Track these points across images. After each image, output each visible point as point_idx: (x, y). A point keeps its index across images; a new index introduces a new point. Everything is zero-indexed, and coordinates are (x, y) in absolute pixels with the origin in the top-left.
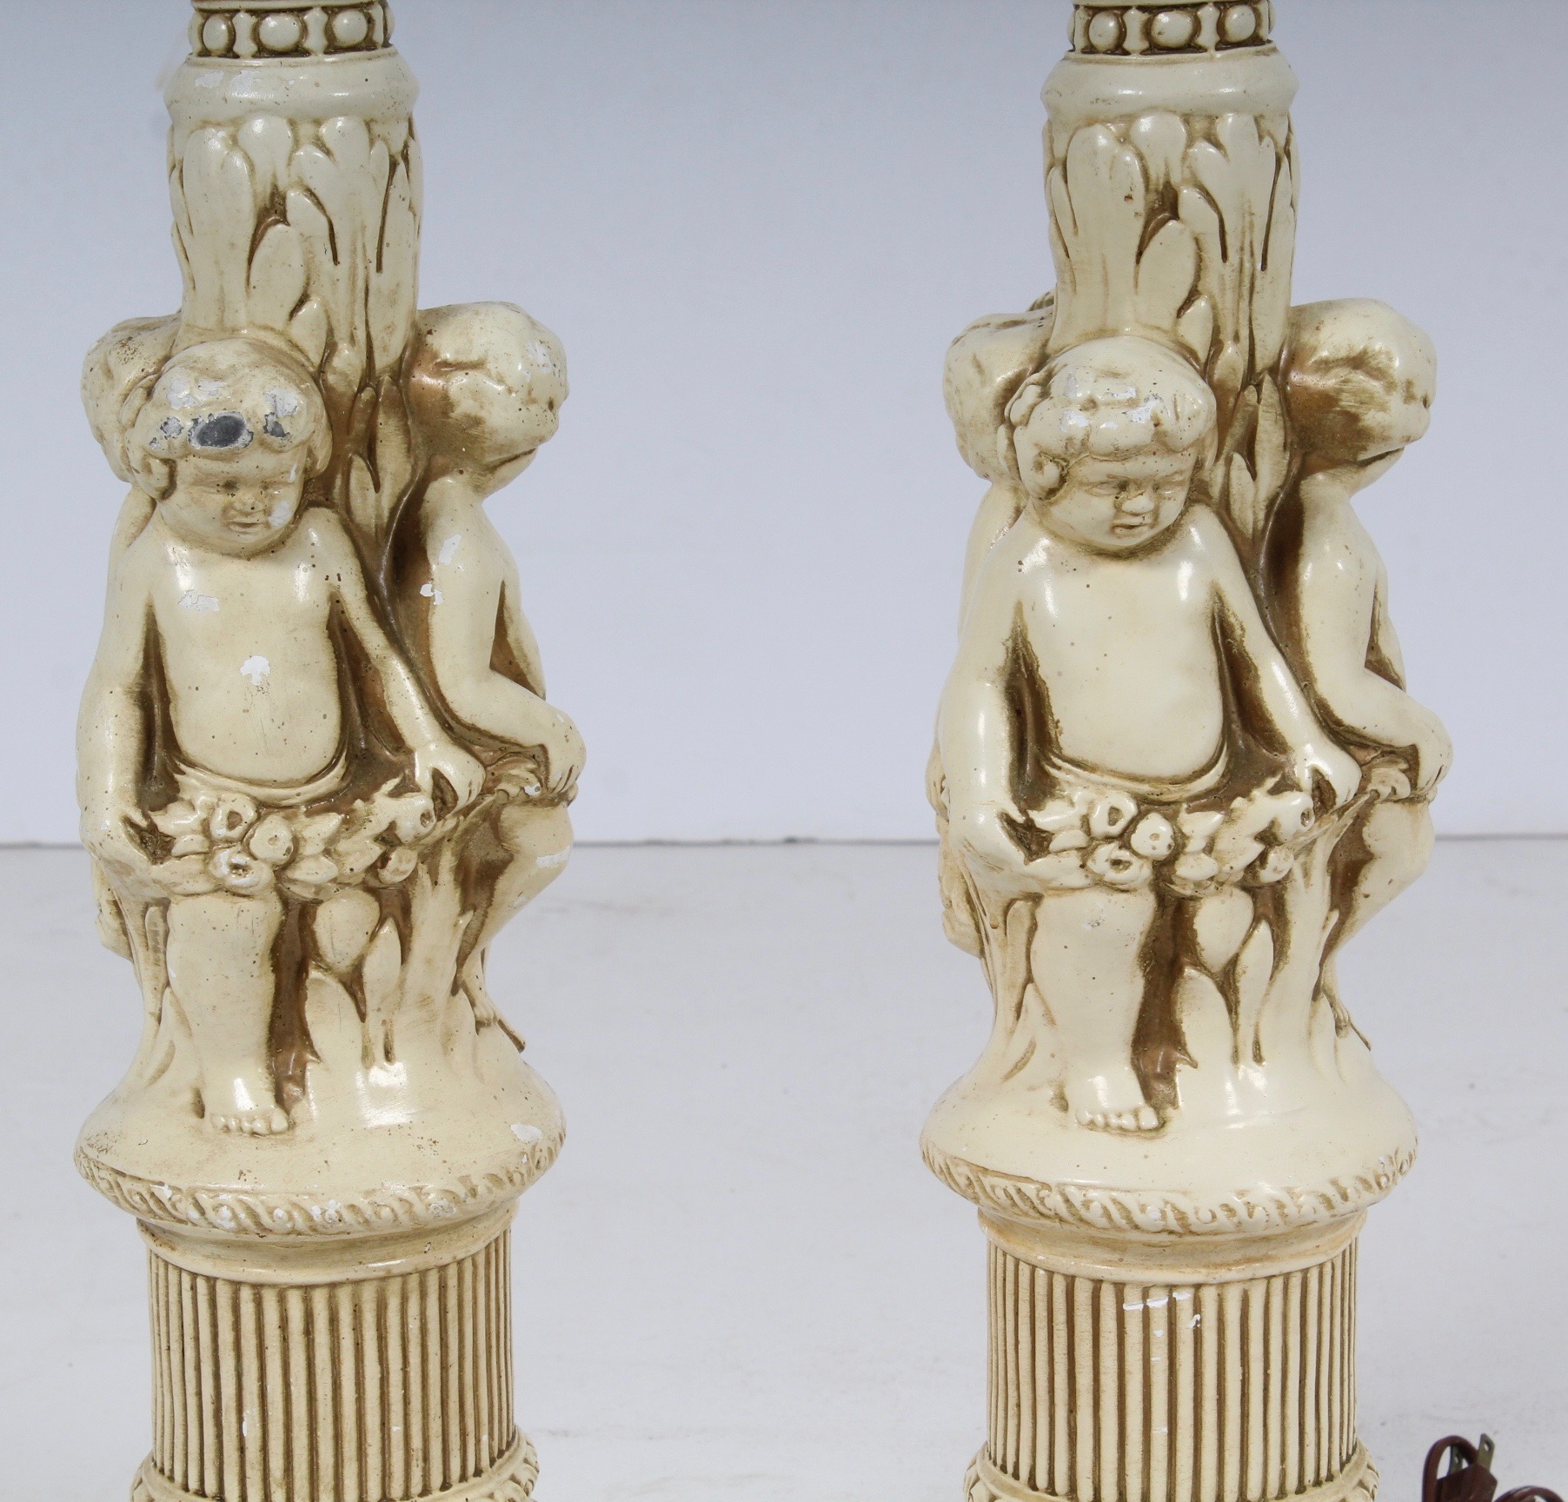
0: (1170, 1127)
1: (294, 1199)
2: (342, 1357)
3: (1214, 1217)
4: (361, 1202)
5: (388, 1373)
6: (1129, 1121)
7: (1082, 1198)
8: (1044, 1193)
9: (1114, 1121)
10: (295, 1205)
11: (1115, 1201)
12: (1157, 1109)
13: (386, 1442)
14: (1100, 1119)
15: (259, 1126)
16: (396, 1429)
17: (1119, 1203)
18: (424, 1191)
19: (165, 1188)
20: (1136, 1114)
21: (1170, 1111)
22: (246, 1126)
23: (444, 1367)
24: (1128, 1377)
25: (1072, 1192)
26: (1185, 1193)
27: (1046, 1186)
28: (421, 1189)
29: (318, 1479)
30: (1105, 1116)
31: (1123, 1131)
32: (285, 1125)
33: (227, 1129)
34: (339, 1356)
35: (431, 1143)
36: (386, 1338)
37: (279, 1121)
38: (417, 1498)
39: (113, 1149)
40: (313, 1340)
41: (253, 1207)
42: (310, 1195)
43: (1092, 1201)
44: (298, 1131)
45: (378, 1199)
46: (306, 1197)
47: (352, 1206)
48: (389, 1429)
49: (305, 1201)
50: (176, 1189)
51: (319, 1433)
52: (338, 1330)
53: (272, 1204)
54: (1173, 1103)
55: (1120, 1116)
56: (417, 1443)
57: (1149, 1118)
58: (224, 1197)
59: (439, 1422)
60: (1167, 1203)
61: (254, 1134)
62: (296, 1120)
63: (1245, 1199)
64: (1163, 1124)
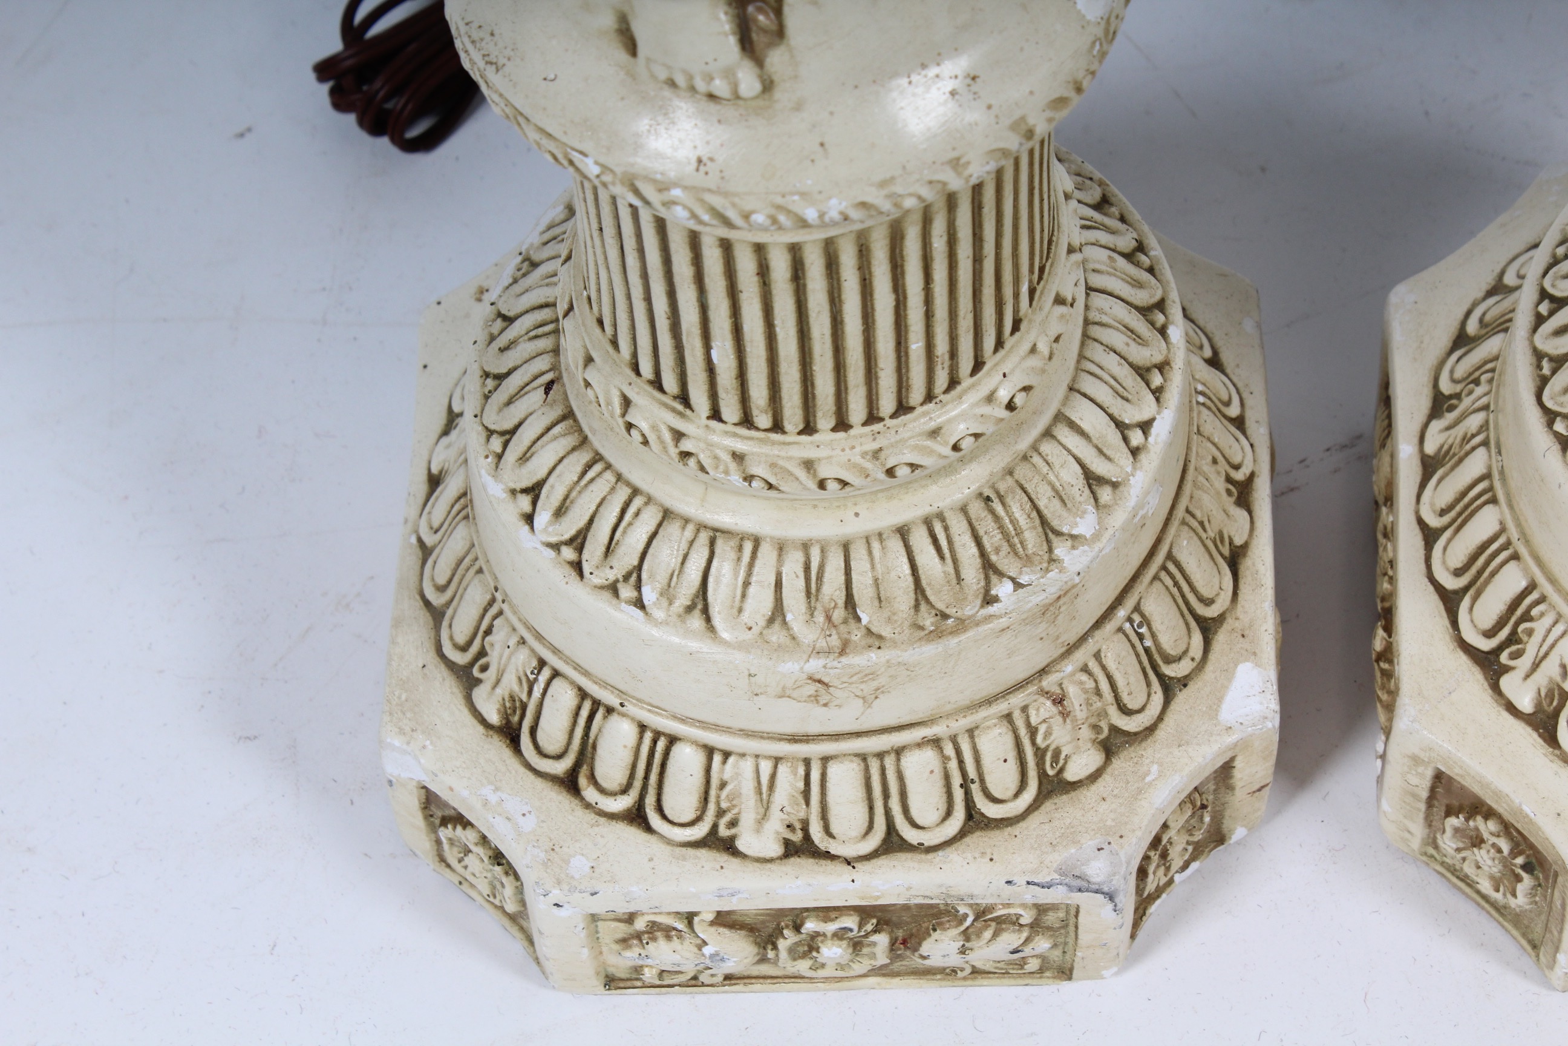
1: (779, 200)
2: (844, 297)
4: (875, 197)
5: (905, 298)
10: (780, 208)
13: (903, 359)
15: (720, 87)
16: (916, 346)
18: (962, 161)
19: (589, 161)
22: (701, 86)
23: (978, 260)
28: (958, 159)
29: (814, 406)
32: (758, 87)
33: (672, 83)
34: (840, 296)
35: (969, 81)
36: (902, 266)
37: (748, 81)
38: (942, 397)
39: (506, 69)
40: (805, 286)
41: (721, 210)
42: (803, 195)
44: (777, 94)
45: (898, 189)
46: (796, 198)
47: (863, 205)
48: (907, 348)
49: (796, 204)
50: (605, 168)
51: (814, 368)
52: (838, 273)
53: (748, 207)
56: (942, 346)
58: (676, 193)
59: (970, 316)
61: (711, 97)
62: (775, 78)
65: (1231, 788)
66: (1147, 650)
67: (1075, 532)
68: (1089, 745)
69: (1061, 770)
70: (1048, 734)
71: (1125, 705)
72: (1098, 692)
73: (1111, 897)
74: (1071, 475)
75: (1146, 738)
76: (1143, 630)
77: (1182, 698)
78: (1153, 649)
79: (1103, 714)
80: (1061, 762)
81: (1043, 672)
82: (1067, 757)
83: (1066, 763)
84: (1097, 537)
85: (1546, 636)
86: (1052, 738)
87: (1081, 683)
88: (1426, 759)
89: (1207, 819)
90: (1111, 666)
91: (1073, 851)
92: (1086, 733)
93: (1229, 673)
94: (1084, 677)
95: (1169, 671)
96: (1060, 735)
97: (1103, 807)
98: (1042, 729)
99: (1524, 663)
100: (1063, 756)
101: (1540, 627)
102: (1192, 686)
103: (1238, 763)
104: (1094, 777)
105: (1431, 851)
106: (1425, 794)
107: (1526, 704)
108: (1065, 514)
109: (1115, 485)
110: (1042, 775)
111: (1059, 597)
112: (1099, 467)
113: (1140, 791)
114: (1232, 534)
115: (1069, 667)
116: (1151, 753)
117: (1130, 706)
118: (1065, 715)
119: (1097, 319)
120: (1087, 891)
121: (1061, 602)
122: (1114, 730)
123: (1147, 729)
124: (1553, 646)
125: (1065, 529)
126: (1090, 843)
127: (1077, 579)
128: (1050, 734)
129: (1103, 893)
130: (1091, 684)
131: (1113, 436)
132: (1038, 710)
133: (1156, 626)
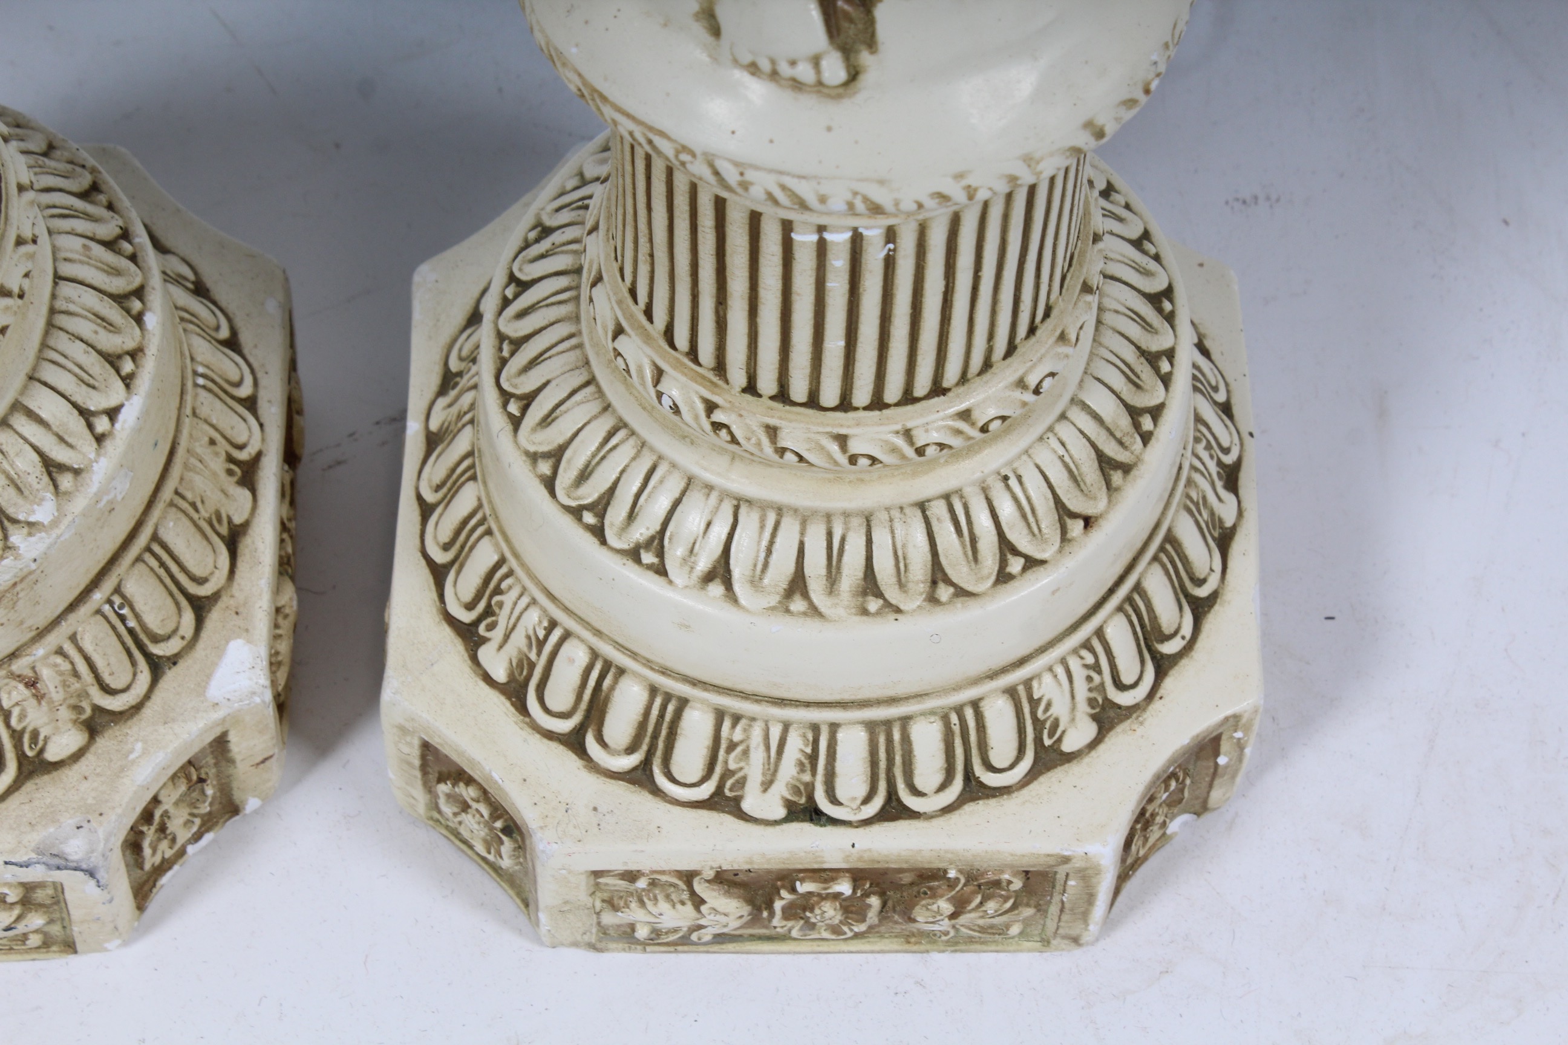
0: (867, 79)
3: (920, 206)
6: (805, 72)
7: (739, 178)
8: (684, 157)
9: (785, 69)
11: (783, 188)
12: (847, 52)
14: (765, 65)
17: (790, 190)
20: (816, 61)
21: (865, 57)
24: (795, 298)
25: (724, 167)
26: (882, 182)
27: (685, 149)
30: (773, 62)
31: (797, 85)
43: (751, 184)
54: (871, 43)
55: (793, 63)
57: (834, 70)
60: (855, 194)
63: (965, 182)
64: (854, 75)
65: (231, 761)
66: (131, 632)
67: (32, 519)
68: (70, 725)
69: (42, 751)
70: (22, 716)
71: (107, 685)
72: (76, 674)
73: (91, 873)
74: (27, 464)
75: (132, 716)
76: (125, 611)
77: (171, 678)
78: (138, 629)
79: (84, 694)
80: (41, 743)
81: (13, 655)
82: (46, 739)
83: (45, 743)
84: (55, 523)
85: (513, 609)
86: (27, 720)
87: (56, 665)
88: (411, 729)
89: (210, 791)
90: (88, 647)
91: (52, 830)
92: (65, 714)
93: (220, 651)
94: (59, 660)
95: (157, 650)
96: (36, 717)
97: (85, 786)
98: (16, 712)
99: (497, 635)
100: (41, 737)
101: (508, 599)
102: (182, 665)
103: (233, 737)
104: (78, 756)
105: (436, 815)
106: (417, 762)
107: (500, 675)
108: (20, 501)
109: (77, 472)
110: (21, 757)
111: (15, 584)
112: (60, 454)
113: (122, 769)
114: (231, 513)
115: (40, 651)
116: (135, 731)
117: (113, 686)
118: (39, 697)
119: (64, 307)
120: (66, 868)
121: (18, 588)
122: (97, 709)
123: (133, 707)
124: (519, 618)
125: (21, 517)
126: (69, 822)
127: (33, 566)
128: (25, 716)
129: (82, 870)
130: (66, 666)
131: (77, 424)
132: (9, 693)
133: (139, 606)
